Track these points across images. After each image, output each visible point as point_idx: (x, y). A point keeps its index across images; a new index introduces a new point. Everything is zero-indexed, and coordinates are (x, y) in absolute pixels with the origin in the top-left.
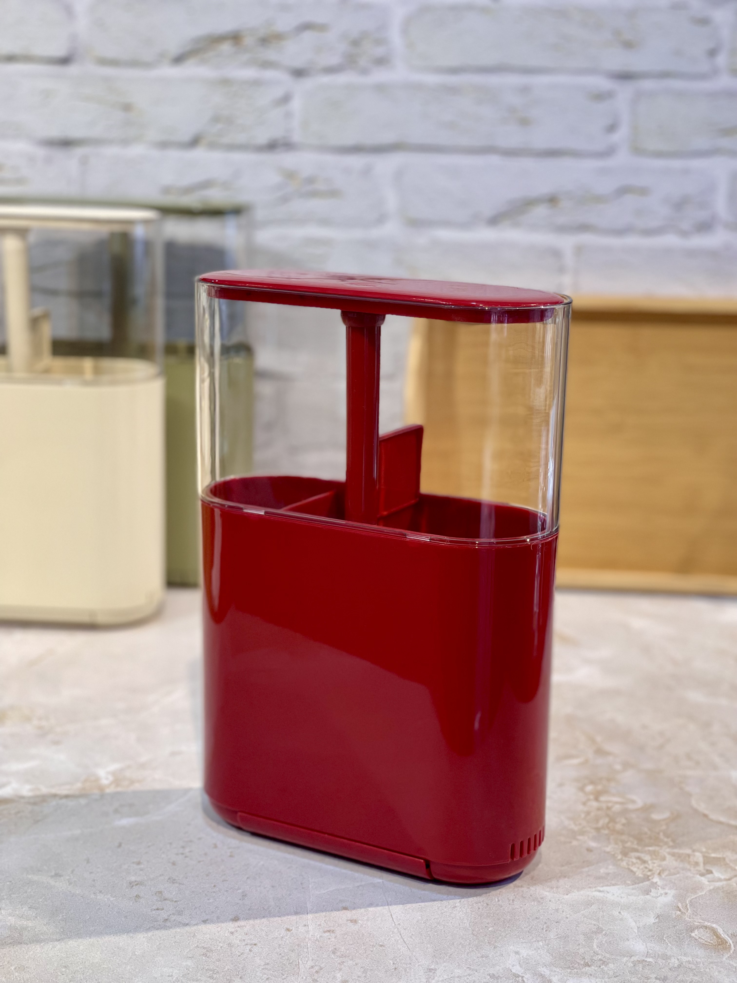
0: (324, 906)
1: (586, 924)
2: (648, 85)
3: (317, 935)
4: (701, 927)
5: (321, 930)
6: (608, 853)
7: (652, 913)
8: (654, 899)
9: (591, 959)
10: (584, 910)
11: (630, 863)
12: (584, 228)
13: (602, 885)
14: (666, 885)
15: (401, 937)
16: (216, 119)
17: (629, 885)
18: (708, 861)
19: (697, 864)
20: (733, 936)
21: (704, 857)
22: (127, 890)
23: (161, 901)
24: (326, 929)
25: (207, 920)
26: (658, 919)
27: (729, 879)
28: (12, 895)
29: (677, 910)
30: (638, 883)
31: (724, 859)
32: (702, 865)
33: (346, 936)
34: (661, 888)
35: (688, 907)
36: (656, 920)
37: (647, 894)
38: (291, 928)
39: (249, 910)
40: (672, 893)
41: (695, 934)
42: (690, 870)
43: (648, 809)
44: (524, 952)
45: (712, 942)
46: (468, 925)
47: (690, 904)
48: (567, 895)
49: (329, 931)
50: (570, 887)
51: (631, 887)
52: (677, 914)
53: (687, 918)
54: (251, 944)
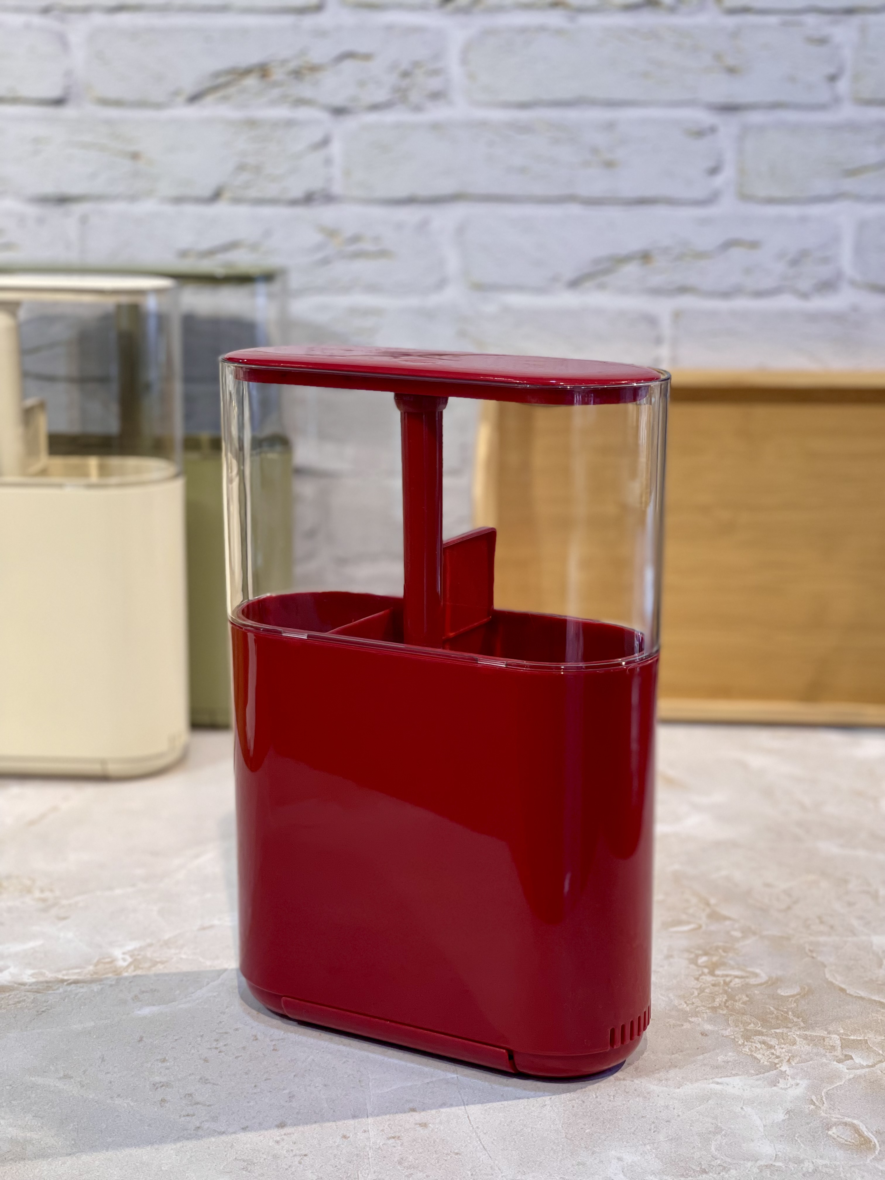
0: (387, 1107)
1: (701, 1123)
2: (756, 118)
3: (380, 1143)
4: (840, 1124)
5: (384, 1136)
6: (726, 1037)
7: (780, 1108)
8: (784, 1091)
9: (708, 1165)
10: (700, 1106)
11: (754, 1049)
12: (683, 290)
13: (720, 1075)
14: (797, 1074)
15: (481, 1143)
16: (241, 168)
17: (752, 1075)
18: (846, 1044)
19: (833, 1048)
20: (878, 1133)
21: (841, 1039)
22: (150, 1093)
23: (191, 1105)
24: (390, 1135)
25: (247, 1127)
26: (788, 1115)
27: (872, 1066)
28: (12, 1102)
29: (811, 1104)
30: (764, 1073)
31: (866, 1042)
32: (839, 1048)
33: (415, 1143)
34: (791, 1077)
35: (824, 1099)
36: (786, 1116)
37: (775, 1086)
38: (348, 1135)
39: (298, 1113)
40: (804, 1083)
41: (833, 1132)
42: (825, 1055)
43: (774, 983)
44: (629, 1158)
45: (853, 1141)
46: (560, 1126)
47: (826, 1096)
48: (679, 1088)
49: (394, 1138)
50: (683, 1078)
51: (755, 1077)
52: (810, 1109)
53: (823, 1113)
54: (300, 1155)
